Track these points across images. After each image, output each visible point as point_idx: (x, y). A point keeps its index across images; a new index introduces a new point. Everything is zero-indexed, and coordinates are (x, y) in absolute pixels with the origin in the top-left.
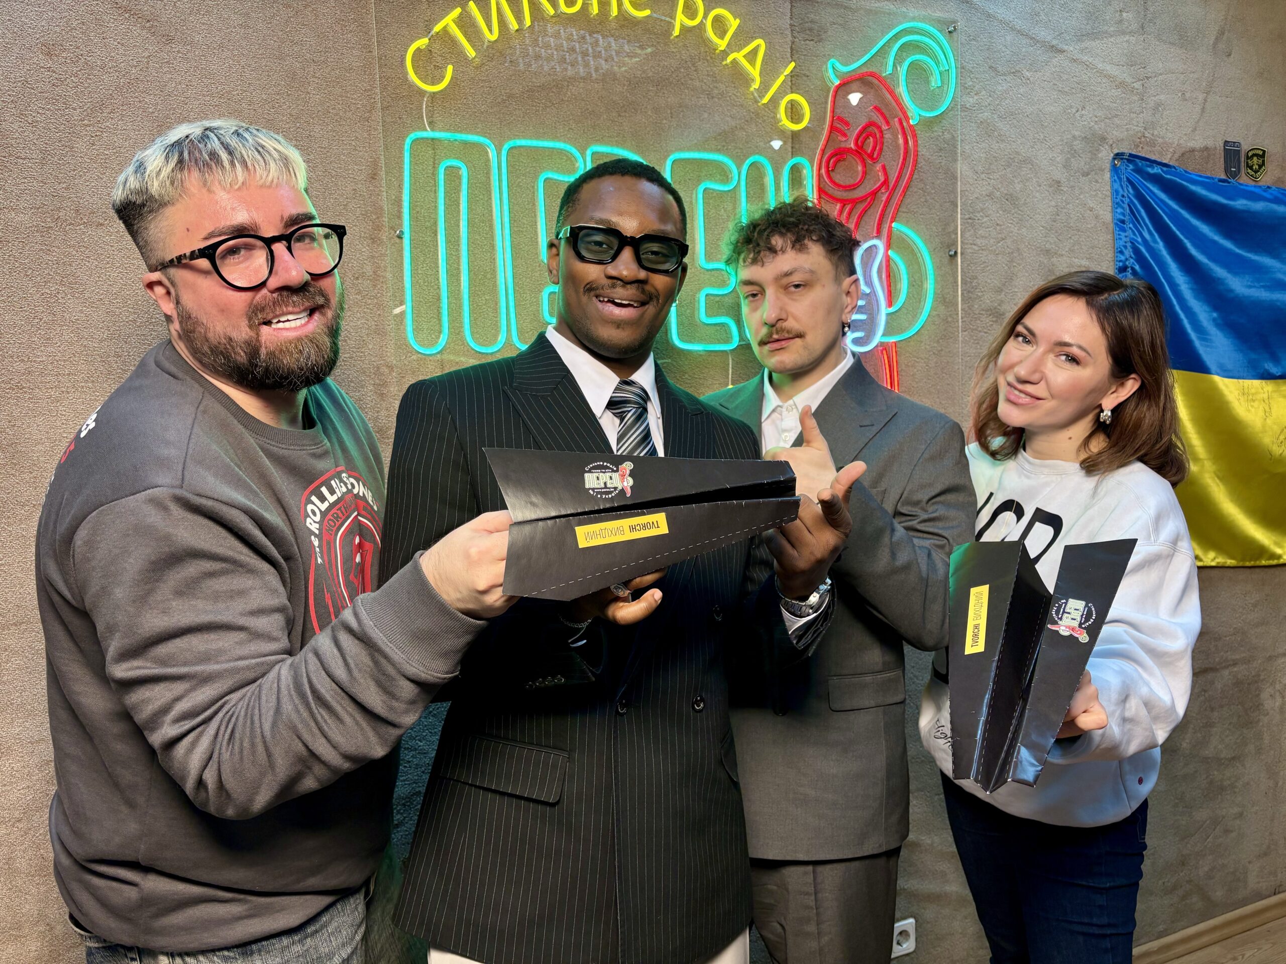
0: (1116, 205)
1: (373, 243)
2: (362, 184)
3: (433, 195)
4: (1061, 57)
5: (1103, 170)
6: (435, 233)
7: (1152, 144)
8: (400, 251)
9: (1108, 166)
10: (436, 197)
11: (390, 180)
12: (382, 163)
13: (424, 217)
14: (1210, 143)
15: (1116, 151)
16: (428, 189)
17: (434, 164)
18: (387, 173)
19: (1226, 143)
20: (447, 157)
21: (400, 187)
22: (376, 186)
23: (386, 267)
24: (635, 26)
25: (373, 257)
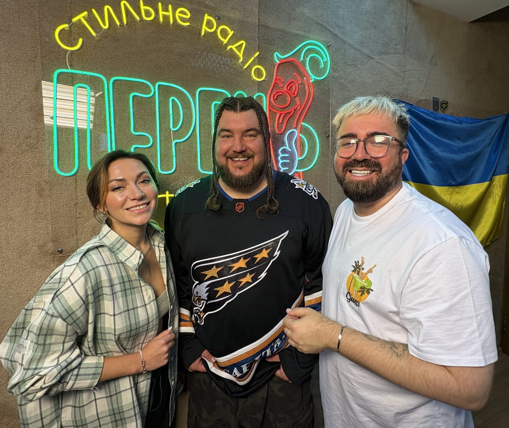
2: (29, 92)
4: (372, 60)
7: (406, 97)
14: (428, 98)
19: (434, 98)
20: (80, 82)
22: (38, 94)
24: (183, 29)
25: (36, 129)
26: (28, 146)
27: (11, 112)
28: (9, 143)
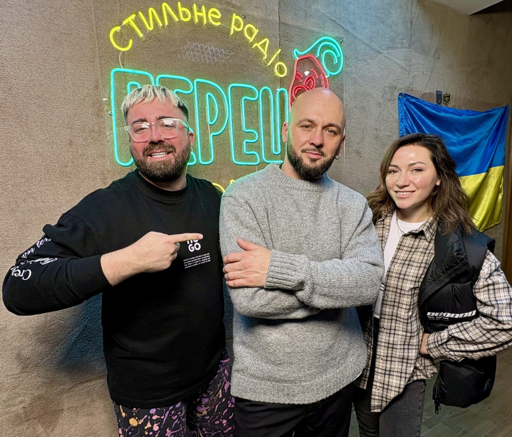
0: (400, 112)
1: (98, 117)
4: (381, 55)
5: (395, 99)
7: (412, 90)
8: (111, 121)
9: (397, 98)
11: (105, 89)
12: (100, 82)
14: (432, 91)
15: (400, 92)
16: (123, 94)
17: (125, 83)
18: (103, 86)
19: (437, 91)
20: (131, 80)
21: (110, 93)
22: (98, 92)
24: (214, 29)
25: (98, 123)
26: (92, 139)
27: (77, 108)
28: (77, 136)
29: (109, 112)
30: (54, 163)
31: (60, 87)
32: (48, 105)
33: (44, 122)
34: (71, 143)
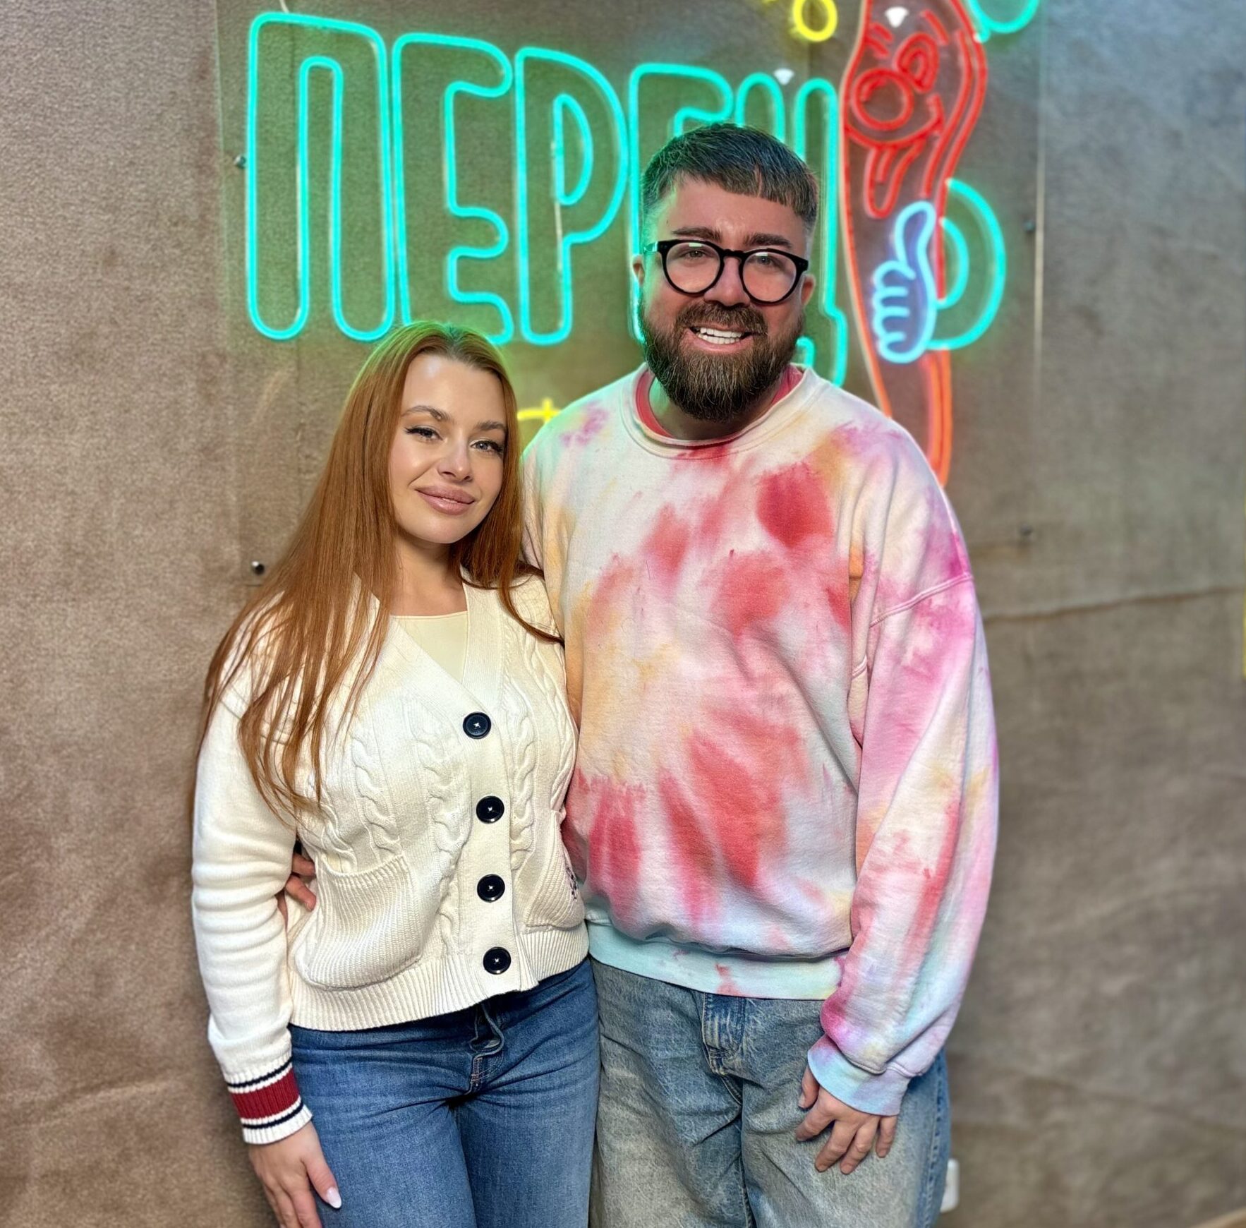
1: (201, 172)
2: (184, 84)
3: (289, 107)
6: (293, 164)
8: (241, 186)
10: (295, 110)
11: (227, 81)
12: (216, 55)
13: (277, 138)
16: (283, 97)
17: (293, 61)
18: (223, 71)
20: (313, 54)
21: (242, 92)
22: (204, 89)
23: (218, 209)
25: (200, 194)
26: (179, 245)
27: (138, 143)
28: (134, 236)
29: (238, 159)
30: (57, 322)
31: (91, 71)
32: (51, 130)
33: (33, 188)
34: (111, 258)
